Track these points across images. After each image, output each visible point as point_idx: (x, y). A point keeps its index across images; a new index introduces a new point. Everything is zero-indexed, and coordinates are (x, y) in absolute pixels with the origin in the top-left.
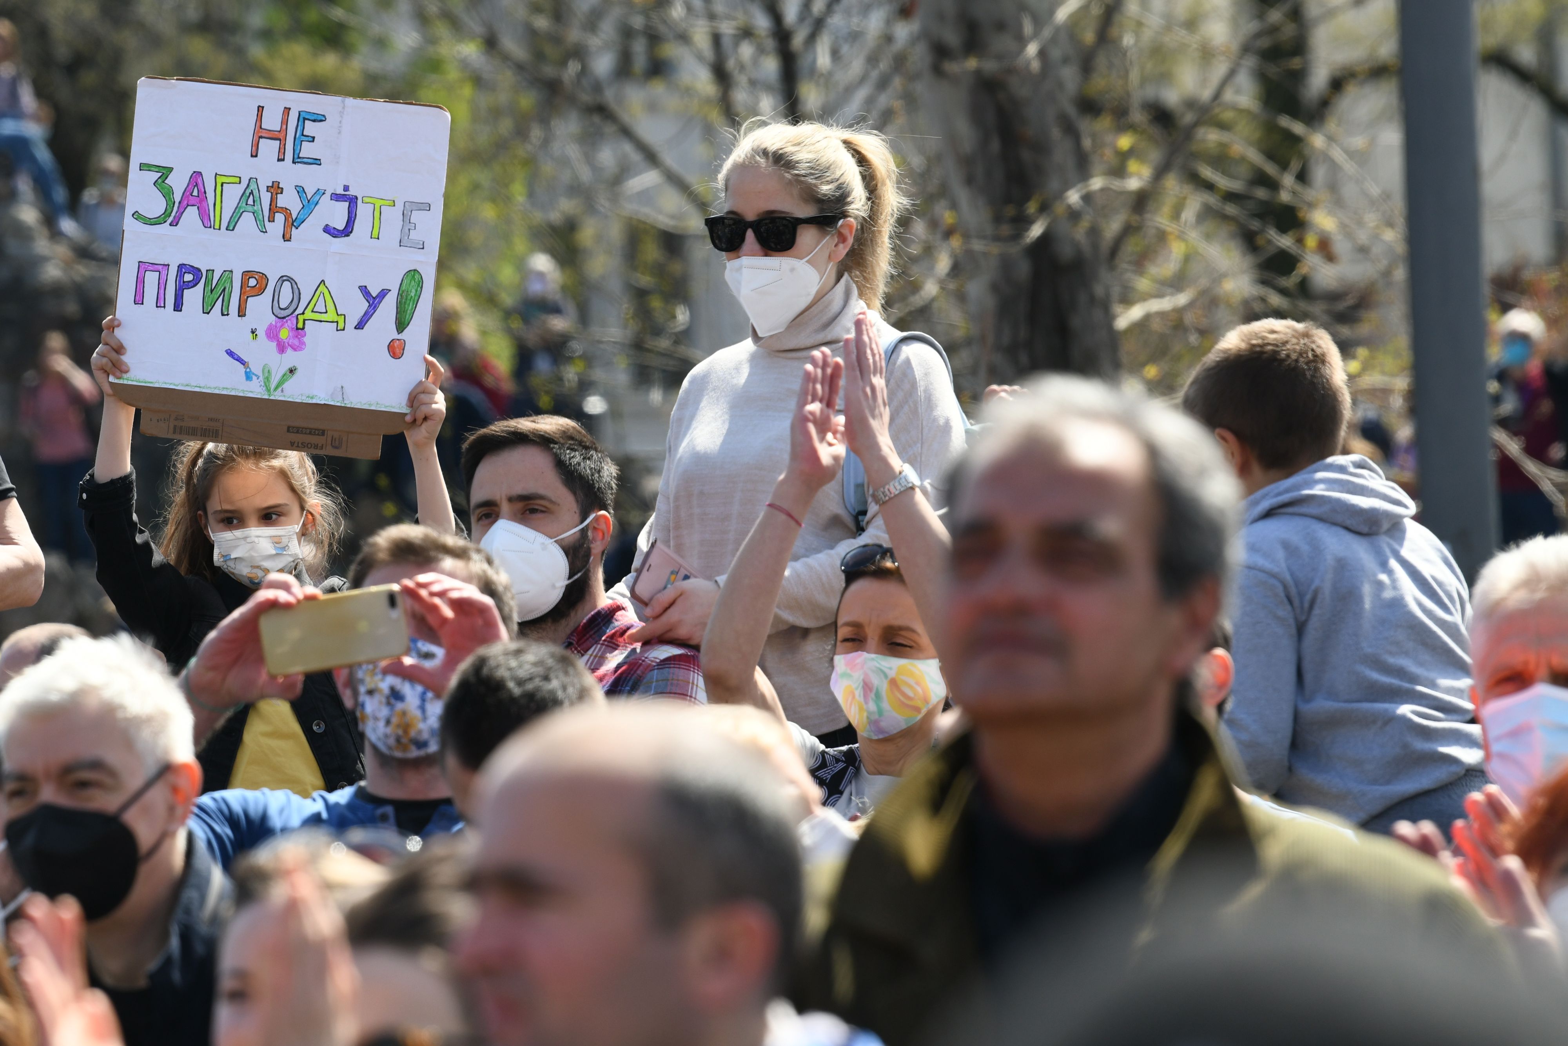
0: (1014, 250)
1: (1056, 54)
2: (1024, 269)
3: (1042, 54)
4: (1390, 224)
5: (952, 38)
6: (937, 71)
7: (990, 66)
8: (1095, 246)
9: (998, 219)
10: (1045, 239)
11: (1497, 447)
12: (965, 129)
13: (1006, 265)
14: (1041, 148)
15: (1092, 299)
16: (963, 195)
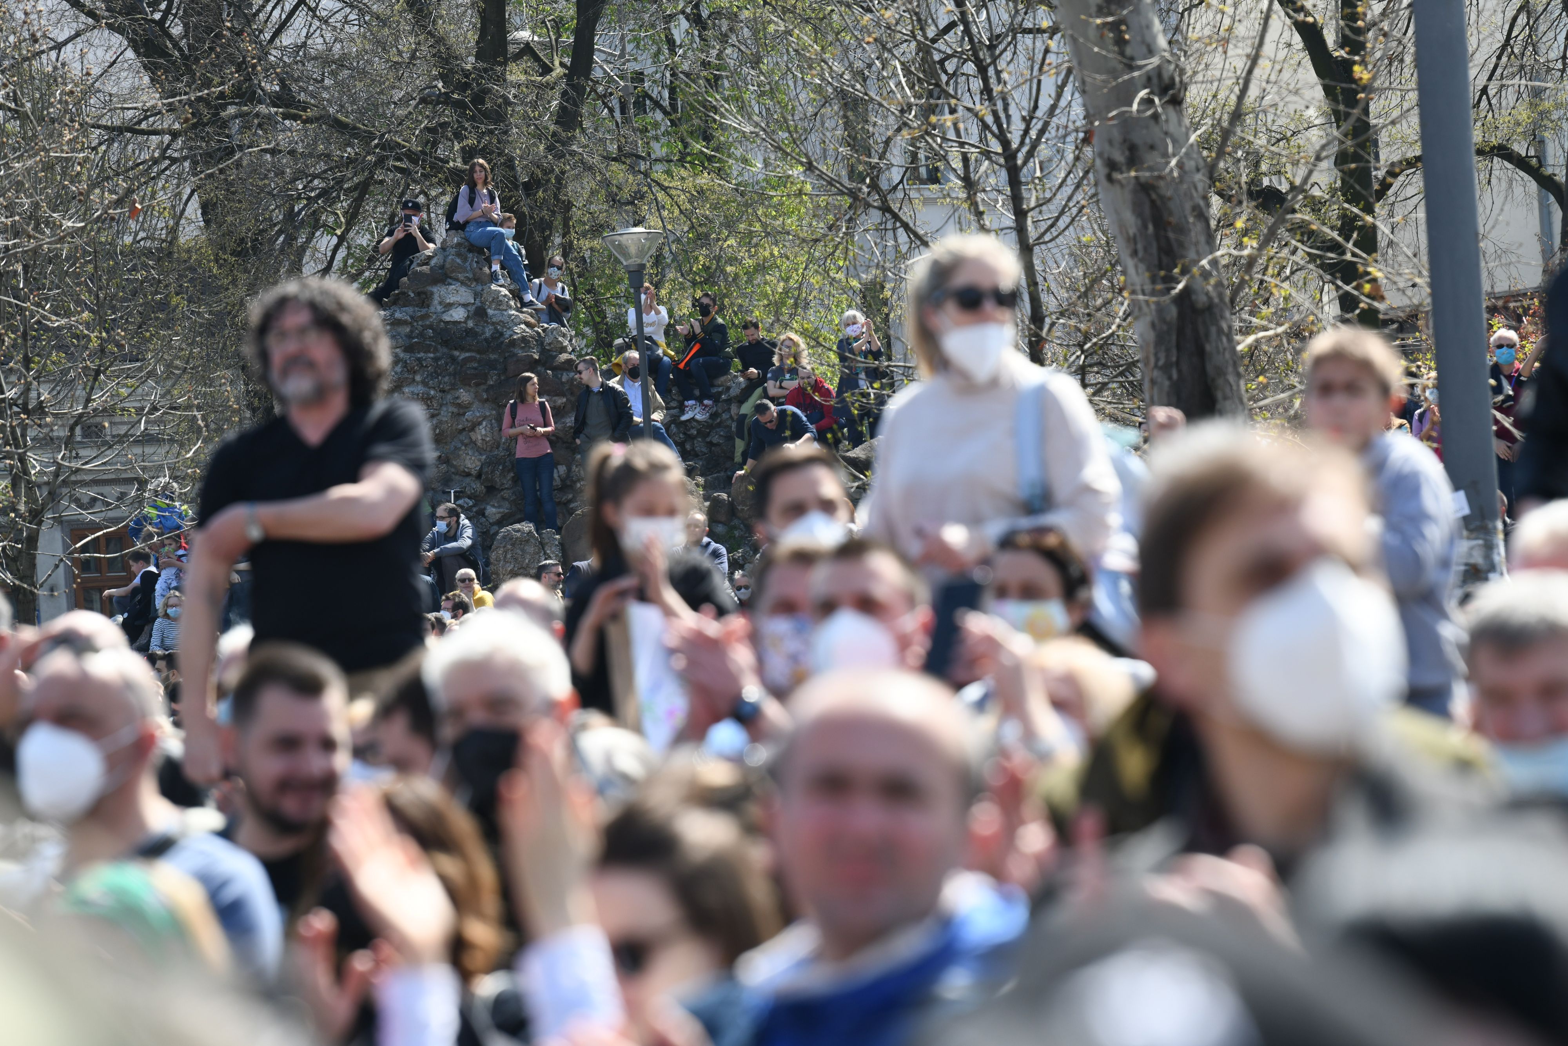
0: (1166, 299)
1: (1190, 165)
2: (1173, 312)
3: (1180, 165)
4: (1420, 274)
5: (1119, 157)
6: (1110, 178)
7: (1145, 175)
8: (1221, 296)
9: (1153, 280)
10: (1186, 290)
11: (1497, 422)
12: (1129, 218)
13: (1160, 310)
14: (1182, 230)
15: (1220, 331)
16: (1130, 263)
